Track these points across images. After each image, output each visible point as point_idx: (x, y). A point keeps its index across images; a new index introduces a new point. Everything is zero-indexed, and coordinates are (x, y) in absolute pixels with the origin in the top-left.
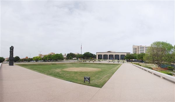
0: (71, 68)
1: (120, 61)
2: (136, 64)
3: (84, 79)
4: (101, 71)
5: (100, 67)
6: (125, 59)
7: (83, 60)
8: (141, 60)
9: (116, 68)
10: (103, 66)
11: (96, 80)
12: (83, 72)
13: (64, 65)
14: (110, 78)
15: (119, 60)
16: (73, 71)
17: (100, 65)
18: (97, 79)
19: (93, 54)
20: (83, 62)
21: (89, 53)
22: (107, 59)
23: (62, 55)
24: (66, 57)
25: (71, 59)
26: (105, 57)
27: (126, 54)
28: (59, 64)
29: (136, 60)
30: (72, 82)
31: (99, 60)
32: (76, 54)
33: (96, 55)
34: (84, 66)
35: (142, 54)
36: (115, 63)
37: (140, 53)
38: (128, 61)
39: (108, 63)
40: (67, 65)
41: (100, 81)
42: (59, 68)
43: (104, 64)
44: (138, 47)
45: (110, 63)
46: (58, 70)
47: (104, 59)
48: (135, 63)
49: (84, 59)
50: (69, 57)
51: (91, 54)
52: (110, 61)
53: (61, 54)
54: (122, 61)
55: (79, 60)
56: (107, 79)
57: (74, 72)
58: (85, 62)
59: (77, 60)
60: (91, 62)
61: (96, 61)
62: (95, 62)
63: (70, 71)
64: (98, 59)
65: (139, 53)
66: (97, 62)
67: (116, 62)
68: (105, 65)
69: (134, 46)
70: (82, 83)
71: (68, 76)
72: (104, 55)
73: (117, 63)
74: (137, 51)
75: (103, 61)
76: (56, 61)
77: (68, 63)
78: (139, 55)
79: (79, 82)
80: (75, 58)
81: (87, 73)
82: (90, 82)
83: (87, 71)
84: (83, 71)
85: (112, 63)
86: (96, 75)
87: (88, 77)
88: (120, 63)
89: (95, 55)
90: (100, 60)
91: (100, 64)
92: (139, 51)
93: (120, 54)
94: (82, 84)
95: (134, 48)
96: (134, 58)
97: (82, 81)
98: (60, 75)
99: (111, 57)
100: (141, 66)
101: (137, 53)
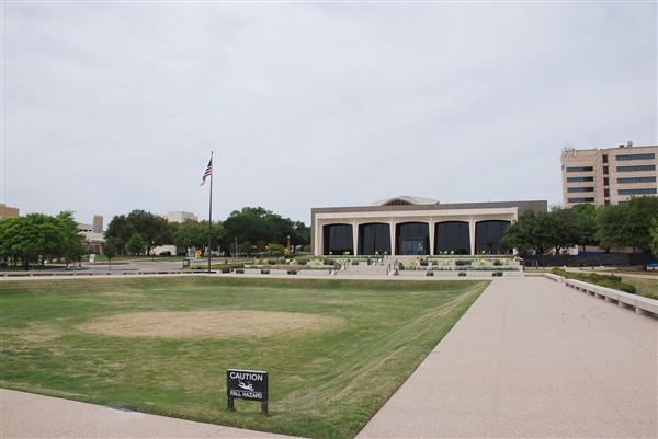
0: (138, 318)
1: (475, 264)
2: (595, 279)
3: (225, 389)
4: (346, 336)
5: (334, 306)
6: (506, 250)
7: (220, 262)
8: (629, 250)
9: (445, 311)
10: (360, 298)
11: (312, 393)
12: (220, 343)
13: (84, 299)
14: (406, 378)
15: (464, 258)
16: (153, 334)
17: (336, 292)
18: (315, 385)
19: (288, 223)
20: (219, 274)
21: (260, 211)
22: (385, 250)
23: (74, 225)
24: (100, 238)
25: (137, 251)
26: (373, 239)
27: (514, 210)
28: (47, 288)
29: (589, 249)
30: (141, 415)
31: (331, 257)
32: (171, 220)
33: (309, 229)
34: (226, 304)
35: (641, 203)
36: (438, 277)
37: (624, 198)
38: (528, 261)
39: (391, 276)
40: (108, 299)
41: (339, 396)
42: (44, 314)
43: (360, 285)
44: (605, 159)
45: (405, 276)
46: (39, 334)
47: (361, 251)
48: (587, 270)
49: (228, 255)
50: (127, 236)
51: (277, 219)
52: (402, 268)
53: (66, 216)
54: (487, 261)
55: (195, 258)
56: (390, 383)
57: (158, 339)
58: (233, 274)
59: (180, 263)
60: (278, 273)
61: (311, 263)
62: (302, 275)
63: (131, 334)
64: (326, 252)
65: (615, 199)
66: (316, 270)
67: (446, 267)
68: (372, 293)
69: (568, 153)
70: (216, 413)
71: (113, 373)
72: (361, 227)
73: (454, 276)
74: (598, 184)
75: (356, 263)
76: (27, 268)
77: (115, 284)
78: (614, 216)
79: (193, 410)
80: (166, 248)
81: (247, 350)
82: (271, 407)
83: (249, 332)
84: (220, 337)
85: (421, 276)
86: (307, 360)
87: (257, 371)
88: (471, 276)
89: (301, 225)
90: (338, 260)
91: (335, 285)
92: (614, 187)
93: (472, 218)
94: (214, 422)
95: (569, 170)
96: (575, 241)
97: (216, 404)
98: (56, 366)
99: (411, 236)
100: (632, 290)
101: (599, 201)
